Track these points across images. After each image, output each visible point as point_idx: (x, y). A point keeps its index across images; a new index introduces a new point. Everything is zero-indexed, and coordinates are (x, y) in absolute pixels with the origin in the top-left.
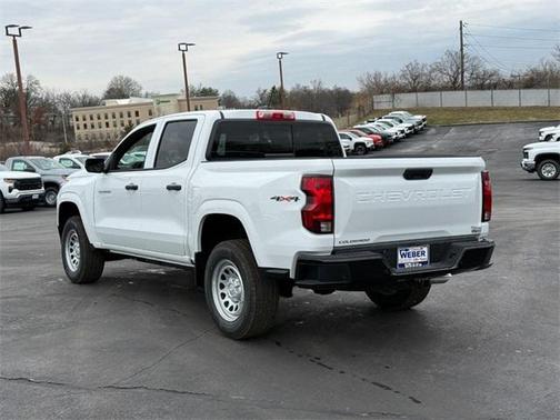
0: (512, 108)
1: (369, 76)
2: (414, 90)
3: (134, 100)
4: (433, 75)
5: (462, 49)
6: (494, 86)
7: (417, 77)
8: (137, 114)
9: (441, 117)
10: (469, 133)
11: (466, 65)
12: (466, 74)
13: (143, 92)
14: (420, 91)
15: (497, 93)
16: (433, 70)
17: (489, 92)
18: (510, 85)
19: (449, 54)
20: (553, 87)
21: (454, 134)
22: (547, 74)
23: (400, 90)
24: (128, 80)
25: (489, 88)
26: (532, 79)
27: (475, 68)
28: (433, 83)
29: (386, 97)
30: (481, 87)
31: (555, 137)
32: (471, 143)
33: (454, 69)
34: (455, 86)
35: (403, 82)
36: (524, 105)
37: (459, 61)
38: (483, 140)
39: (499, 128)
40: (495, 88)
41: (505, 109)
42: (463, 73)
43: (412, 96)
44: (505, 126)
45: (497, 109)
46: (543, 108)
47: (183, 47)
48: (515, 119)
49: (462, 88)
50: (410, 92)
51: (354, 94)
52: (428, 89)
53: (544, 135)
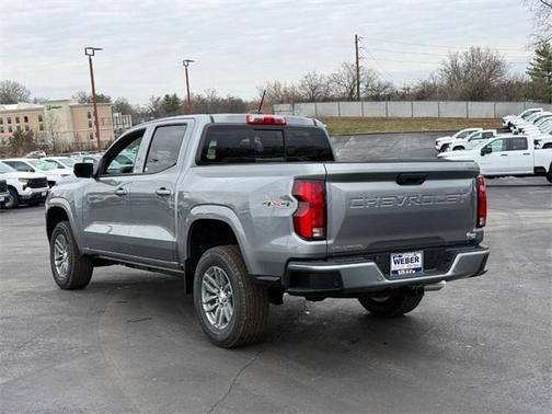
0: (406, 119)
1: (269, 85)
2: (312, 100)
3: (22, 106)
4: (331, 85)
5: (357, 63)
6: (389, 98)
7: (316, 88)
8: (26, 119)
9: (340, 126)
10: (368, 142)
11: (362, 77)
12: (361, 86)
13: (32, 98)
14: (318, 101)
15: (391, 104)
16: (331, 81)
17: (384, 103)
18: (403, 97)
19: (346, 65)
20: (443, 100)
21: (354, 143)
22: (436, 87)
23: (299, 100)
24: (15, 86)
25: (384, 100)
26: (423, 92)
27: (370, 79)
28: (331, 93)
29: (286, 107)
30: (376, 98)
31: (452, 146)
32: (371, 152)
33: (351, 81)
34: (351, 97)
35: (302, 93)
36: (416, 116)
37: (355, 73)
38: (383, 149)
39: (395, 138)
40: (389, 100)
41: (400, 119)
42: (358, 84)
43: (311, 106)
44: (400, 136)
45: (391, 119)
46: (434, 119)
47: (90, 52)
48: (410, 129)
49: (359, 99)
50: (309, 101)
51: (247, 104)
52: (326, 100)
53: (440, 144)
